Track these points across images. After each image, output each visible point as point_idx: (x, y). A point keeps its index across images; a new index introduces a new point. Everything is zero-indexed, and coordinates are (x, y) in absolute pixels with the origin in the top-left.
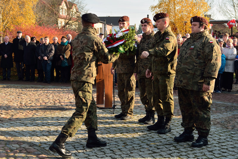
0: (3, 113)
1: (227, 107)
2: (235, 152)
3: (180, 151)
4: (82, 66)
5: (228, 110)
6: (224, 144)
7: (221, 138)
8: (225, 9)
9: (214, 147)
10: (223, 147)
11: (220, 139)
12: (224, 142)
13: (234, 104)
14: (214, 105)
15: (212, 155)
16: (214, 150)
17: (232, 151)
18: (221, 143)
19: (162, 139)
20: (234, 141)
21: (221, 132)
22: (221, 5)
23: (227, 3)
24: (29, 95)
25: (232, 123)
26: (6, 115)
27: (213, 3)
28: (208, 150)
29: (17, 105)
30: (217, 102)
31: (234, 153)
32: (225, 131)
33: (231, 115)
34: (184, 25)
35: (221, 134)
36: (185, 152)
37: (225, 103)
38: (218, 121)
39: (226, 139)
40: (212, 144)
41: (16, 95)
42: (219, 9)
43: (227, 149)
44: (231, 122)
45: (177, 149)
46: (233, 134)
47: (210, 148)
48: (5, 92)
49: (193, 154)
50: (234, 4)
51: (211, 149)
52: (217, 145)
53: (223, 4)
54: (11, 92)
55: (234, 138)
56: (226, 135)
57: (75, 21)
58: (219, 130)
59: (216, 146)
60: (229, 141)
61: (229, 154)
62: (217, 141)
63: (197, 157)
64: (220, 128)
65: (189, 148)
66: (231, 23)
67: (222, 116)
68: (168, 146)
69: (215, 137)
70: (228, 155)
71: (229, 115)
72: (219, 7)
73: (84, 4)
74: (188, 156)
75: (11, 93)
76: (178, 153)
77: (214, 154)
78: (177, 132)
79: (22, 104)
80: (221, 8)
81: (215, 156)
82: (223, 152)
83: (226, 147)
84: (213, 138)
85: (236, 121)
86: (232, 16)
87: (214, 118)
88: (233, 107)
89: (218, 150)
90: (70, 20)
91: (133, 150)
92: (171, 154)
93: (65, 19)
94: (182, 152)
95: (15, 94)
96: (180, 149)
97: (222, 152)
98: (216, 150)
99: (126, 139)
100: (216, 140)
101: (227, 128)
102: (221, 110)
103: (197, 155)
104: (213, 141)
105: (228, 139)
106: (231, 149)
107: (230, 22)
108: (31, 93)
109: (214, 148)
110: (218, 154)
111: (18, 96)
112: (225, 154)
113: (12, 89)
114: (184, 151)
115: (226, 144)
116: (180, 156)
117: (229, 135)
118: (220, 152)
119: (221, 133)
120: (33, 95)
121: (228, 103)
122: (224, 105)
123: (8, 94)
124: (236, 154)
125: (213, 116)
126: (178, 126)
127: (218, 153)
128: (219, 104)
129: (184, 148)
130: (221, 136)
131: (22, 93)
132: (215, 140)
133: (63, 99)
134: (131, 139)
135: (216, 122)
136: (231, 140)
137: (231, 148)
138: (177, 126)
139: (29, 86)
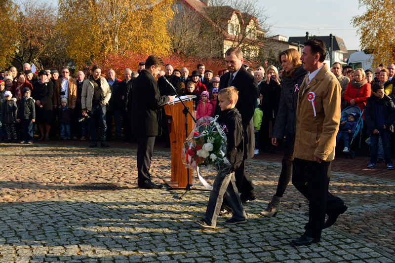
90: (241, 43)
93: (233, 41)
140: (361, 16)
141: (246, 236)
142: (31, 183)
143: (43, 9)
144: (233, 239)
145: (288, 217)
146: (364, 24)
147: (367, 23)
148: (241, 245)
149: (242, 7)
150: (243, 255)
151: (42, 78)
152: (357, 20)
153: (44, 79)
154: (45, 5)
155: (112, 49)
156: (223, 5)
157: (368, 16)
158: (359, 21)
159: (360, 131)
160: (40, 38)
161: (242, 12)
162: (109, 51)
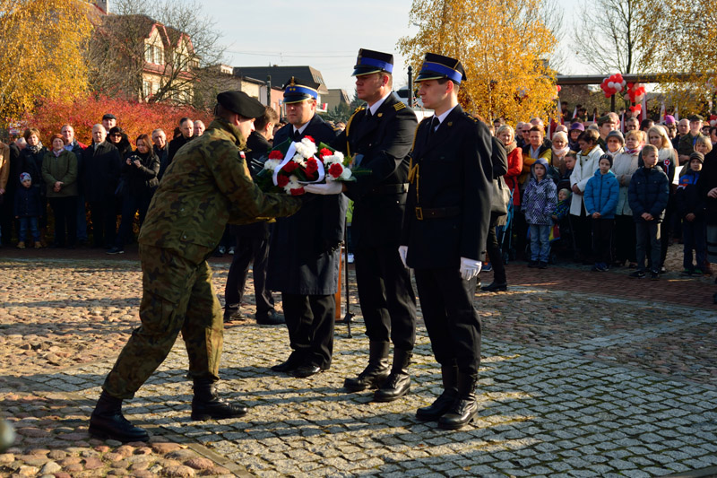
0: (54, 343)
1: (639, 313)
2: (698, 438)
3: (555, 439)
5: (645, 321)
6: (664, 416)
7: (649, 398)
8: (590, 45)
9: (638, 424)
10: (664, 424)
11: (649, 402)
12: (660, 411)
13: (655, 304)
14: (603, 308)
15: (640, 446)
16: (641, 432)
17: (689, 435)
18: (653, 412)
19: (500, 404)
20: (685, 407)
21: (646, 382)
22: (580, 34)
23: (597, 28)
24: (106, 289)
25: (665, 356)
26: (61, 347)
27: (561, 30)
28: (626, 433)
29: (83, 317)
30: (609, 300)
31: (695, 441)
32: (654, 378)
33: (655, 335)
34: (488, 90)
35: (648, 389)
36: (570, 440)
37: (630, 303)
38: (627, 351)
39: (665, 402)
40: (632, 415)
41: (70, 288)
42: (575, 46)
43: (674, 429)
44: (660, 354)
45: (547, 433)
46: (678, 387)
47: (630, 427)
48: (38, 280)
49: (592, 444)
50: (616, 31)
51: (633, 431)
52: (645, 418)
53: (585, 32)
54: (53, 280)
55: (683, 399)
56: (662, 391)
57: (188, 81)
58: (637, 377)
59: (643, 423)
60: (672, 408)
61: (684, 444)
62: (644, 409)
63: (604, 454)
64: (640, 372)
65: (576, 429)
66: (611, 84)
67: (633, 338)
69: (635, 396)
70: (683, 446)
71: (650, 335)
72: (575, 38)
73: (212, 35)
74: (580, 452)
75: (55, 284)
76: (553, 442)
77: (645, 442)
78: (531, 385)
79: (95, 314)
80: (579, 41)
81: (649, 449)
82: (668, 438)
83: (671, 425)
84: (629, 399)
85: (674, 351)
86: (611, 63)
87: (613, 343)
88: (653, 312)
89: (653, 432)
90: (175, 78)
91: (432, 438)
93: (162, 75)
94: (562, 439)
95: (66, 285)
96: (554, 432)
97: (664, 437)
98: (646, 432)
100: (641, 406)
101: (656, 371)
102: (625, 322)
103: (603, 446)
104: (632, 407)
105: (670, 403)
106: (685, 430)
107: (609, 81)
108: (108, 283)
109: (639, 427)
110: (655, 443)
111: (77, 290)
112: (675, 444)
113: (54, 271)
114: (565, 437)
115: (667, 416)
116: (558, 451)
117: (668, 391)
118: (660, 438)
119: (646, 385)
120: (116, 288)
121: (639, 303)
122: (630, 308)
123: (48, 287)
124: (700, 441)
125: (610, 338)
126: (529, 368)
127: (654, 441)
128: (615, 304)
129: (563, 429)
130: (648, 393)
131: (83, 284)
132: (637, 405)
135: (623, 356)
136: (677, 404)
137: (684, 426)
139: (97, 263)
145: (547, 356)
148: (543, 400)
150: (566, 413)
152: (406, 45)
157: (425, 39)
158: (411, 44)
161: (168, 25)
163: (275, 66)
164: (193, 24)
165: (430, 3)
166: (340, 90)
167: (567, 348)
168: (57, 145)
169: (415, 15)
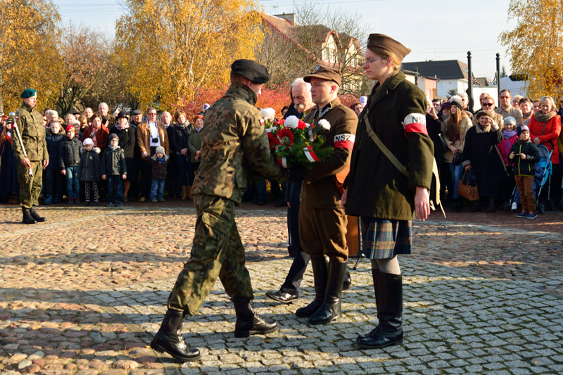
3: (453, 357)
4: (215, 163)
9: (540, 349)
16: (537, 355)
19: (430, 326)
26: (131, 271)
28: (522, 356)
29: (168, 250)
36: (465, 359)
40: (541, 341)
45: (450, 352)
47: (530, 351)
49: (482, 364)
51: (530, 355)
52: (550, 344)
57: (354, 74)
59: (545, 347)
62: (557, 336)
65: (479, 350)
68: (434, 343)
74: (465, 369)
76: (448, 360)
77: (532, 365)
78: (473, 312)
84: (550, 327)
89: (548, 357)
92: (429, 364)
94: (459, 358)
96: (457, 352)
98: (541, 356)
99: (349, 326)
100: (556, 334)
103: (491, 366)
104: (548, 334)
109: (538, 351)
110: (541, 366)
114: (463, 356)
116: (446, 368)
118: (549, 362)
123: (165, 228)
126: (484, 298)
129: (467, 350)
132: (552, 332)
133: (268, 238)
134: (359, 327)
138: (481, 298)
140: (511, 31)
141: (470, 313)
142: (146, 255)
143: (84, 35)
144: (455, 317)
145: (509, 288)
146: (516, 41)
147: (519, 40)
148: (471, 325)
149: (343, 25)
150: (482, 337)
151: (121, 122)
152: (506, 37)
153: (123, 124)
154: (87, 30)
155: (186, 83)
156: (317, 24)
157: (521, 31)
158: (509, 37)
159: (548, 178)
160: (85, 73)
161: (341, 32)
162: (183, 87)
163: (430, 61)
164: (356, 30)
165: (524, 1)
166: (485, 78)
167: (535, 282)
168: (199, 124)
169: (512, 13)
